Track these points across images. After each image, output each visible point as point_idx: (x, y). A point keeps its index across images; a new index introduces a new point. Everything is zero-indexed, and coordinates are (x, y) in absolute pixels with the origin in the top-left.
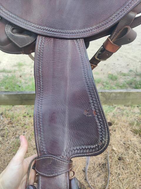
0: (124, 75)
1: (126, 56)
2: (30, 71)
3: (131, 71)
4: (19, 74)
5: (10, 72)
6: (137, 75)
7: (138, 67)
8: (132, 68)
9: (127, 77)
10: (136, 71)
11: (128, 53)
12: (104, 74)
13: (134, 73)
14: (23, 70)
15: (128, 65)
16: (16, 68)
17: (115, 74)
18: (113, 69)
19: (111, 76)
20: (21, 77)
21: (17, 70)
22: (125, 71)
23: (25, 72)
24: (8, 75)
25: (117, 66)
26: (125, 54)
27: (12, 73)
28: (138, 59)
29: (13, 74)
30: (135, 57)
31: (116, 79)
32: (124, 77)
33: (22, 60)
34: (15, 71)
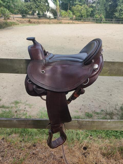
0: (98, 114)
1: (98, 99)
2: (24, 108)
3: (102, 111)
4: (15, 110)
5: (8, 108)
6: (107, 114)
7: (108, 108)
8: (103, 109)
9: (100, 115)
10: (106, 111)
11: (100, 97)
12: (82, 112)
13: (105, 113)
14: (18, 107)
15: (100, 106)
16: (13, 105)
17: (91, 113)
18: (89, 108)
19: (87, 114)
20: (16, 112)
21: (14, 107)
22: (98, 111)
23: (20, 109)
24: (6, 110)
25: (92, 107)
26: (97, 97)
27: (9, 109)
28: (107, 102)
29: (11, 109)
30: (105, 100)
31: (91, 116)
32: (97, 115)
33: (19, 99)
34: (12, 107)
